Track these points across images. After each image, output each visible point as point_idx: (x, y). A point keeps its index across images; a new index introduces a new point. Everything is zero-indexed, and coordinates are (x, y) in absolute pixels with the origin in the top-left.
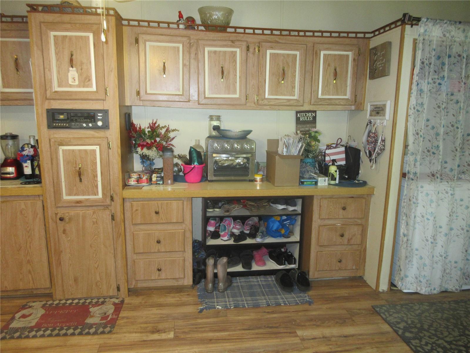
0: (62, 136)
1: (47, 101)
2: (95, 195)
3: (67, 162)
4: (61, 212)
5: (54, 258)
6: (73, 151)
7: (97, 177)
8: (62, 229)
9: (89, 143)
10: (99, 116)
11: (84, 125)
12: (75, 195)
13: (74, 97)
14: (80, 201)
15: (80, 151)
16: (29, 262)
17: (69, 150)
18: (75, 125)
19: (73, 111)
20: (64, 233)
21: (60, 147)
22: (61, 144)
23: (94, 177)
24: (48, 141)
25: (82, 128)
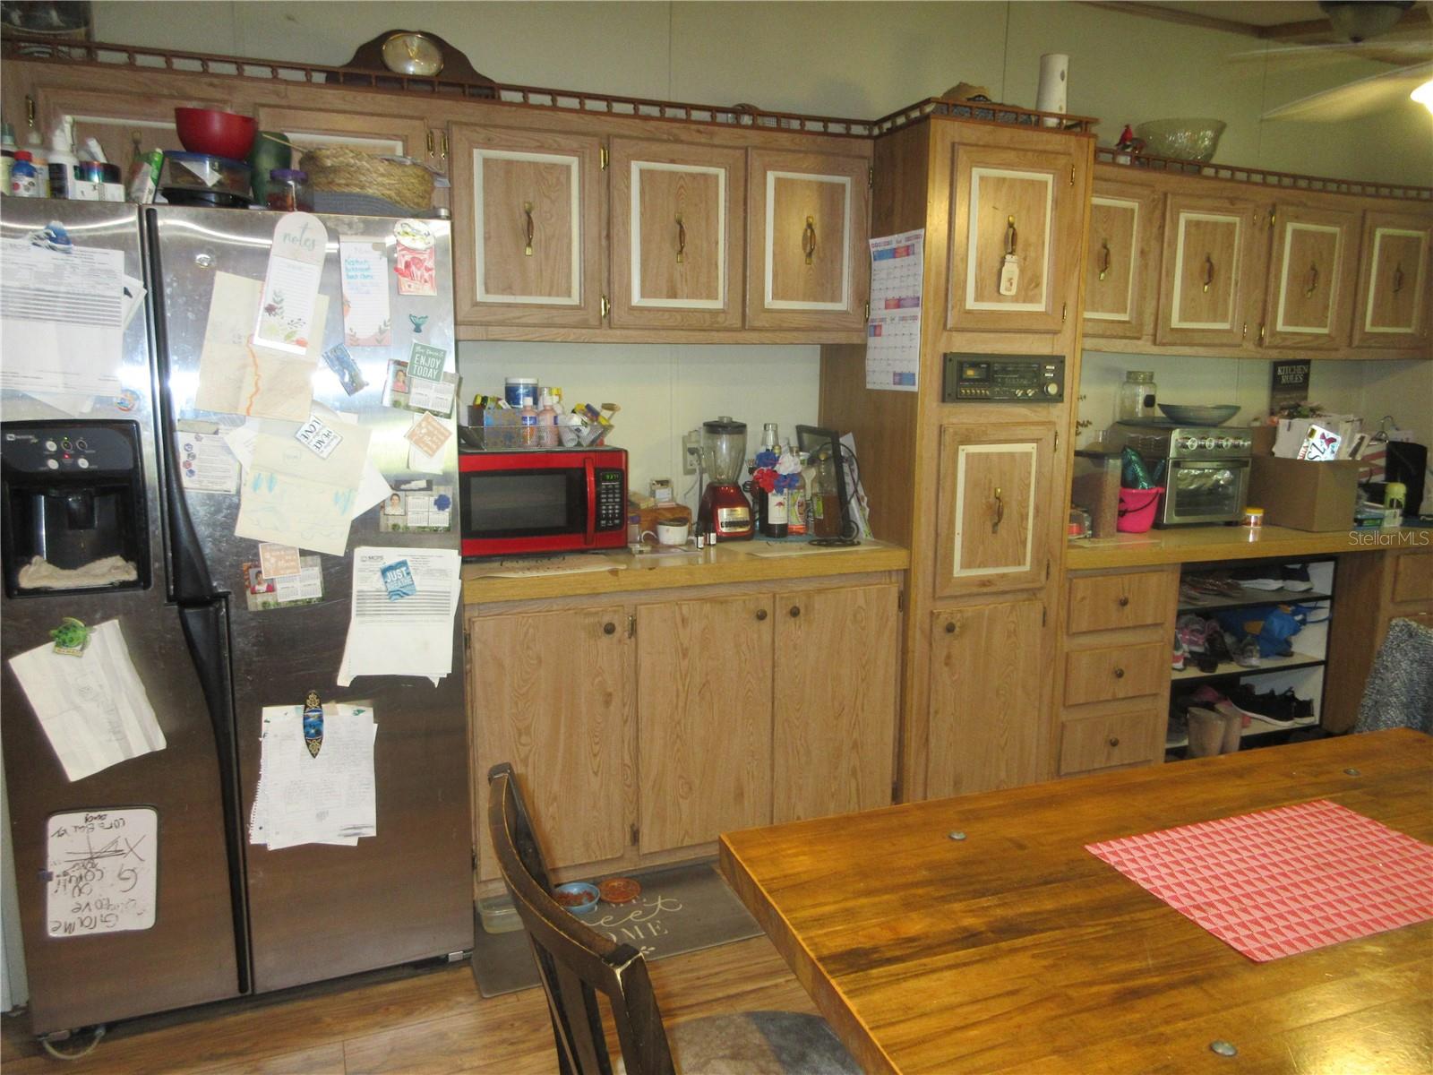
0: (965, 421)
1: (946, 334)
2: (1019, 565)
3: (972, 485)
4: (945, 610)
5: (914, 730)
6: (987, 455)
7: (1027, 519)
8: (945, 653)
9: (1020, 437)
10: (1048, 371)
11: (1019, 393)
12: (979, 567)
13: (1004, 325)
14: (989, 581)
15: (1000, 455)
16: (855, 745)
17: (980, 454)
18: (999, 394)
19: (998, 360)
20: (947, 664)
21: (961, 447)
22: (967, 441)
23: (1022, 520)
24: (936, 432)
25: (1014, 400)
